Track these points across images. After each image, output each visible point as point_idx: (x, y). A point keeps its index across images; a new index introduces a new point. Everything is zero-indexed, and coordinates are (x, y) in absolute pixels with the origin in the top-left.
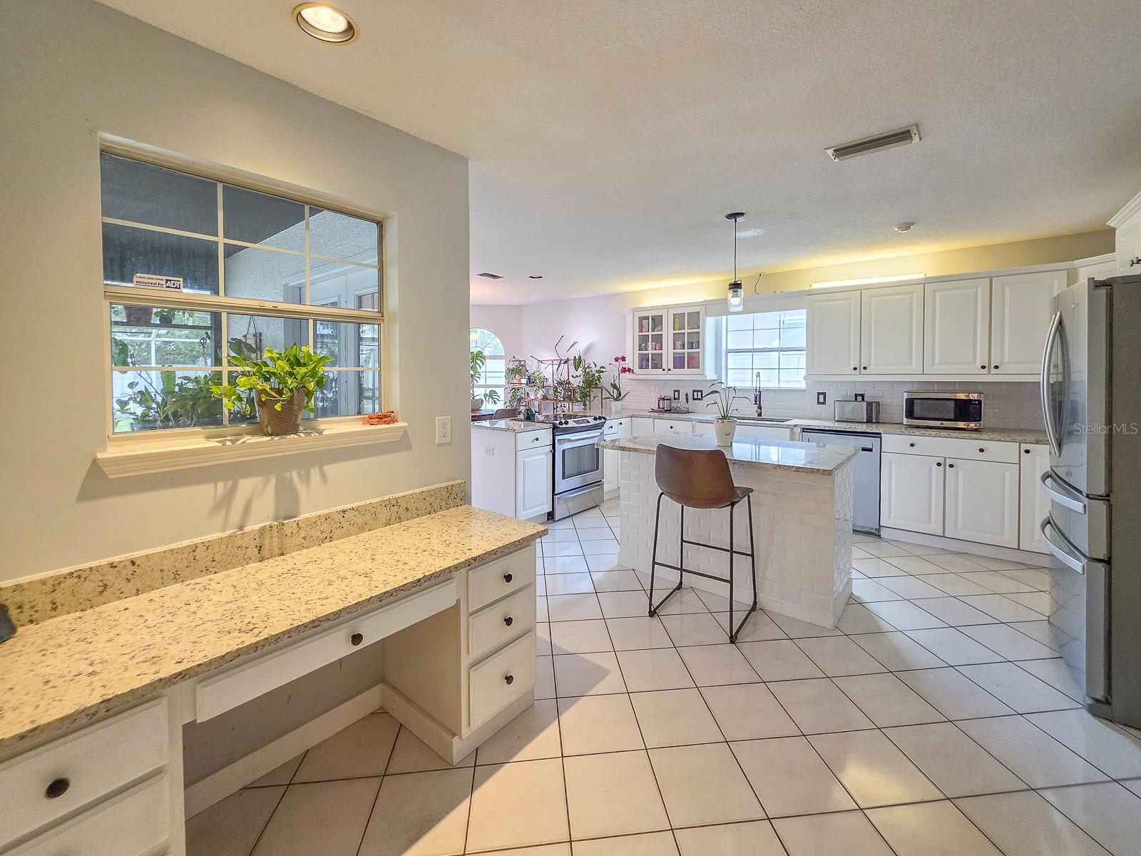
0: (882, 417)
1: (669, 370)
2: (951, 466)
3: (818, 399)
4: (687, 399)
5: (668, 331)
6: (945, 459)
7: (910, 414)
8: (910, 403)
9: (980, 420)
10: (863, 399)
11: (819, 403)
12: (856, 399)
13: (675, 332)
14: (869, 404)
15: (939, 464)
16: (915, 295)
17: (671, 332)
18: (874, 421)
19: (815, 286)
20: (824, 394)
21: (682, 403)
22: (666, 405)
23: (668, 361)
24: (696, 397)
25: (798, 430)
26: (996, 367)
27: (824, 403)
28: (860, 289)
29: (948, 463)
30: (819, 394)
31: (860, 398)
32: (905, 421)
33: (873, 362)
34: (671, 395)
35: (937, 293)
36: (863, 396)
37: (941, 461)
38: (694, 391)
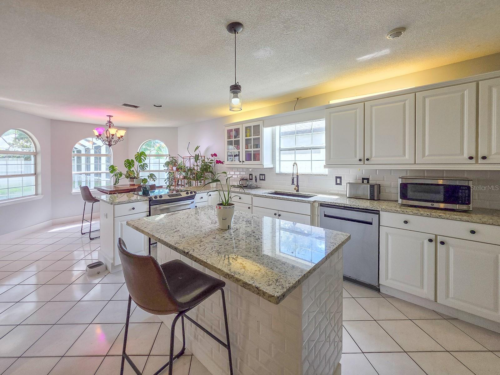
0: (383, 195)
1: (243, 162)
2: (442, 243)
3: (336, 181)
4: (256, 180)
5: (242, 138)
6: (436, 236)
7: (404, 196)
8: (404, 187)
9: (469, 203)
10: (368, 182)
11: (337, 184)
12: (363, 182)
13: (247, 138)
14: (372, 187)
15: (431, 240)
16: (407, 102)
17: (244, 138)
18: (375, 199)
19: (332, 102)
20: (340, 178)
21: (253, 182)
22: (244, 183)
23: (243, 157)
24: (261, 178)
25: (317, 205)
26: (484, 158)
27: (340, 184)
28: (364, 101)
29: (440, 239)
30: (337, 178)
31: (365, 181)
32: (400, 201)
33: (374, 155)
34: (248, 177)
35: (427, 99)
36: (368, 179)
37: (433, 237)
38: (260, 175)
